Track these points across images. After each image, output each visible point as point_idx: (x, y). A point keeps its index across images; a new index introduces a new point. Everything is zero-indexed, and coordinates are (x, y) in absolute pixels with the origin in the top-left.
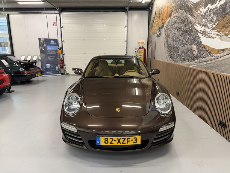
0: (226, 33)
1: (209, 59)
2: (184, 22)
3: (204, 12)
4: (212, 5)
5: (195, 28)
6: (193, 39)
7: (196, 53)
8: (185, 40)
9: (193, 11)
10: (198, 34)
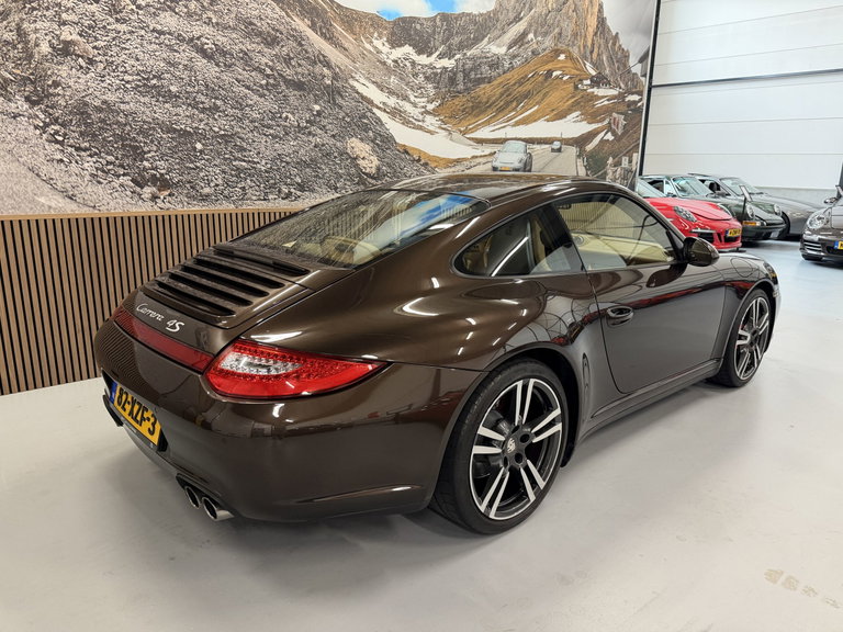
0: (463, 129)
2: (271, 41)
3: (393, 57)
4: (419, 54)
5: (352, 87)
6: (348, 120)
7: (373, 165)
8: (293, 114)
9: (331, 25)
10: (371, 111)
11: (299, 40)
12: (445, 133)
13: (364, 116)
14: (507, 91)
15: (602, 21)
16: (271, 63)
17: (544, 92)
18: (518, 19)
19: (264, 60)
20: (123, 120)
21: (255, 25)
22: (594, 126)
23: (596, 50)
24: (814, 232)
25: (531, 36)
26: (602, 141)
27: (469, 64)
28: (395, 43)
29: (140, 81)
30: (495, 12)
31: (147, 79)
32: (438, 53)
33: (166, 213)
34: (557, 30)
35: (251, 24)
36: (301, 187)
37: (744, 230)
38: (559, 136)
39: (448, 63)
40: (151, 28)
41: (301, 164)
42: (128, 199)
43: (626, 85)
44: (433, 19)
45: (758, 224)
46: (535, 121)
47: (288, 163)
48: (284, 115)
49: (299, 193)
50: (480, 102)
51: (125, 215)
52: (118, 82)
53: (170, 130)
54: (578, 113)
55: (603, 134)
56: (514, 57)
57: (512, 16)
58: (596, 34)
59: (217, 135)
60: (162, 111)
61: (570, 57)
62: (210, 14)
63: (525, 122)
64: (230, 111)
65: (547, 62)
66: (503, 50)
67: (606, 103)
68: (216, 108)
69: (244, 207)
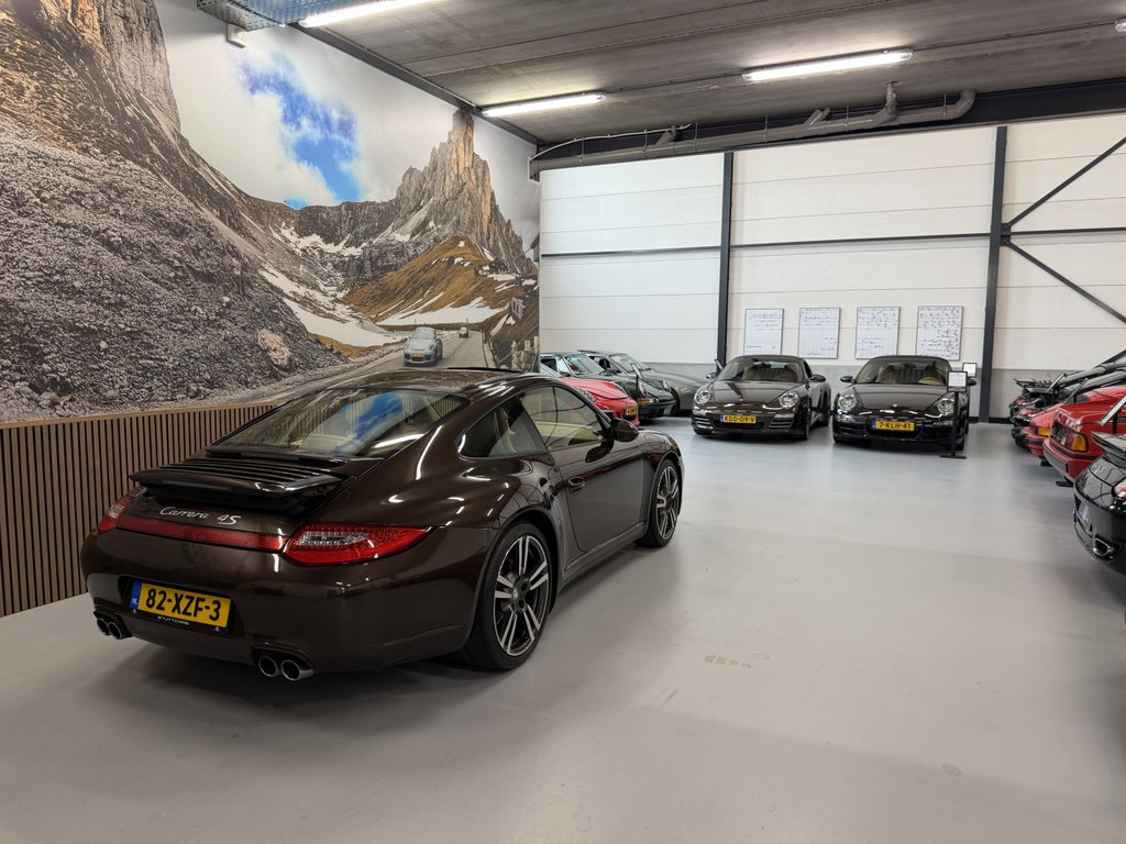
0: (373, 317)
1: (338, 368)
2: (179, 232)
3: (301, 246)
4: (327, 243)
5: (262, 278)
6: (258, 310)
7: (285, 356)
8: (202, 306)
9: (239, 215)
10: (281, 301)
11: (208, 231)
12: (355, 321)
13: (275, 307)
14: (413, 278)
15: (495, 209)
16: (179, 255)
17: (447, 278)
18: (418, 208)
19: (173, 252)
20: (21, 319)
21: (163, 216)
22: (496, 311)
23: (492, 237)
24: (702, 407)
25: (431, 224)
26: (505, 326)
27: (376, 252)
28: (302, 233)
29: (42, 277)
30: (397, 200)
31: (50, 275)
32: (345, 241)
33: (67, 421)
34: (455, 218)
35: (159, 215)
36: (211, 384)
37: (640, 407)
38: (465, 321)
39: (355, 251)
40: (56, 221)
41: (211, 359)
42: (24, 407)
43: (522, 269)
44: (339, 208)
45: (651, 401)
46: (442, 307)
47: (196, 359)
48: (193, 309)
49: (208, 390)
50: (388, 290)
51: (22, 425)
52: (18, 279)
53: (73, 328)
54: (480, 299)
55: (505, 318)
56: (418, 244)
57: (412, 204)
58: (490, 222)
59: (123, 333)
60: (64, 309)
61: (468, 244)
62: (117, 206)
63: (432, 308)
64: (137, 306)
65: (449, 249)
66: (406, 238)
67: (505, 288)
68: (122, 303)
69: (151, 409)
